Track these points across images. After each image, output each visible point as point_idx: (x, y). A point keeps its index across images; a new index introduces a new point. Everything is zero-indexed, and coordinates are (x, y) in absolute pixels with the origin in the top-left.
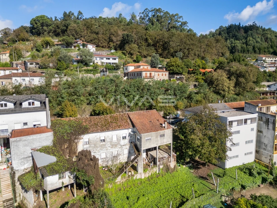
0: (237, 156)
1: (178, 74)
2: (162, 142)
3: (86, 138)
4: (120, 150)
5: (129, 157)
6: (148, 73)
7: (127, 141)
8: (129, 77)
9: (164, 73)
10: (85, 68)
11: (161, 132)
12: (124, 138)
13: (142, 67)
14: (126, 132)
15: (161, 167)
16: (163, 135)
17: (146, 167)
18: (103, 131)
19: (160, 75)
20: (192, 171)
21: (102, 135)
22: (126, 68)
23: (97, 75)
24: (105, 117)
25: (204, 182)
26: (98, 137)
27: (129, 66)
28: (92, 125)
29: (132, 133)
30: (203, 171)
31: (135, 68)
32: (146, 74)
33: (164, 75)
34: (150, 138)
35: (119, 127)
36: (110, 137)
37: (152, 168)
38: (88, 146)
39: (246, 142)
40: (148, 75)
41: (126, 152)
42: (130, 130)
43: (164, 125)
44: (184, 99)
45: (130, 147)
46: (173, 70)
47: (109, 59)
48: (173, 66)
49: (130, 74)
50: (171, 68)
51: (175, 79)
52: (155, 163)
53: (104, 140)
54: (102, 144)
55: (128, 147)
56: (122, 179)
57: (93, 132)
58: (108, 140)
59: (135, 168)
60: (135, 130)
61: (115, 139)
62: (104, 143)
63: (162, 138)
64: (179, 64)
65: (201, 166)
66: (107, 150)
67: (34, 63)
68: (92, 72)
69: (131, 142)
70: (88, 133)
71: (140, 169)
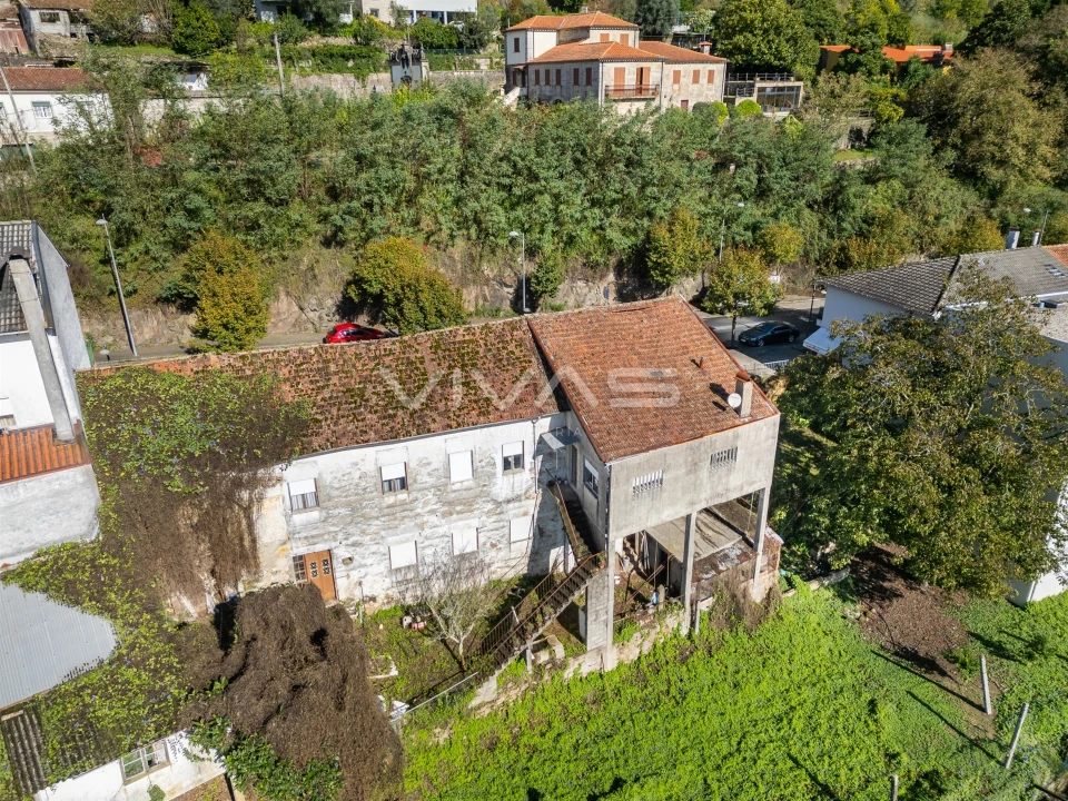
1: (769, 71)
2: (720, 489)
3: (299, 476)
4: (490, 522)
5: (537, 554)
6: (631, 70)
7: (526, 478)
8: (532, 87)
9: (704, 68)
10: (316, 41)
11: (719, 441)
12: (513, 463)
13: (595, 36)
14: (521, 436)
15: (704, 606)
16: (731, 454)
17: (632, 605)
18: (391, 436)
19: (686, 80)
20: (854, 610)
21: (391, 458)
22: (517, 41)
23: (373, 77)
24: (406, 346)
25: (926, 690)
26: (370, 468)
27: (534, 29)
28: (331, 402)
29: (556, 444)
30: (913, 613)
31: (560, 43)
32: (620, 73)
33: (704, 80)
34: (656, 475)
35: (482, 412)
36: (437, 462)
37: (660, 615)
38: (315, 515)
40: (630, 80)
41: (522, 530)
42: (544, 424)
43: (734, 400)
44: (807, 212)
45: (543, 506)
46: (748, 51)
48: (748, 27)
49: (537, 72)
50: (739, 39)
51: (754, 98)
52: (675, 591)
53: (403, 483)
54: (390, 499)
55: (531, 506)
56: (503, 688)
58: (423, 479)
59: (572, 623)
60: (570, 418)
61: (461, 473)
62: (403, 496)
63: (722, 469)
64: (783, 21)
65: (898, 584)
66: (421, 527)
67: (64, 16)
68: (351, 64)
69: (549, 483)
70: (307, 451)
71: (599, 628)
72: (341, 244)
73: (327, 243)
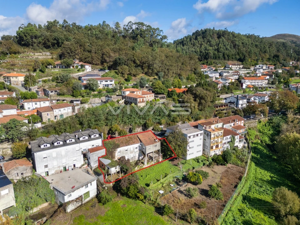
0: (193, 153)
1: (160, 94)
2: (156, 149)
3: (119, 150)
4: (134, 154)
5: (139, 158)
6: (141, 99)
7: (138, 150)
8: (126, 99)
9: (151, 95)
10: (93, 93)
11: (155, 144)
12: (136, 148)
13: (135, 93)
14: (137, 145)
15: (155, 161)
16: (156, 146)
17: (148, 161)
18: (127, 145)
19: (149, 97)
20: (170, 162)
21: (126, 148)
22: (124, 92)
23: (102, 98)
24: (125, 138)
25: (176, 167)
26: (124, 149)
27: (126, 91)
28: (120, 143)
29: (141, 146)
30: (176, 162)
31: (130, 93)
32: (140, 100)
33: (151, 96)
34: (150, 148)
35: (134, 143)
36: (130, 148)
37: (151, 162)
38: (120, 153)
39: (197, 146)
40: (141, 100)
41: (137, 155)
42: (139, 144)
43: (156, 141)
44: (166, 117)
45: (139, 153)
46: (157, 91)
47: (107, 81)
48: (157, 88)
49: (127, 97)
50: (156, 89)
51: (159, 98)
52: (152, 160)
53: (127, 150)
54: (126, 152)
55: (138, 152)
56: (138, 168)
57: (122, 146)
58: (129, 150)
59: (143, 163)
60: (142, 143)
61: (132, 149)
62: (127, 151)
63: (156, 147)
64: (162, 87)
65: (175, 160)
66: (128, 155)
67: (54, 91)
68: (98, 96)
69: (140, 150)
70: (120, 147)
71: (146, 163)
72: (108, 125)
73: (106, 126)
